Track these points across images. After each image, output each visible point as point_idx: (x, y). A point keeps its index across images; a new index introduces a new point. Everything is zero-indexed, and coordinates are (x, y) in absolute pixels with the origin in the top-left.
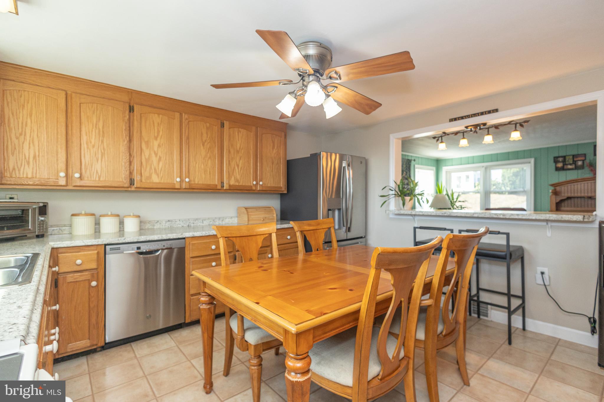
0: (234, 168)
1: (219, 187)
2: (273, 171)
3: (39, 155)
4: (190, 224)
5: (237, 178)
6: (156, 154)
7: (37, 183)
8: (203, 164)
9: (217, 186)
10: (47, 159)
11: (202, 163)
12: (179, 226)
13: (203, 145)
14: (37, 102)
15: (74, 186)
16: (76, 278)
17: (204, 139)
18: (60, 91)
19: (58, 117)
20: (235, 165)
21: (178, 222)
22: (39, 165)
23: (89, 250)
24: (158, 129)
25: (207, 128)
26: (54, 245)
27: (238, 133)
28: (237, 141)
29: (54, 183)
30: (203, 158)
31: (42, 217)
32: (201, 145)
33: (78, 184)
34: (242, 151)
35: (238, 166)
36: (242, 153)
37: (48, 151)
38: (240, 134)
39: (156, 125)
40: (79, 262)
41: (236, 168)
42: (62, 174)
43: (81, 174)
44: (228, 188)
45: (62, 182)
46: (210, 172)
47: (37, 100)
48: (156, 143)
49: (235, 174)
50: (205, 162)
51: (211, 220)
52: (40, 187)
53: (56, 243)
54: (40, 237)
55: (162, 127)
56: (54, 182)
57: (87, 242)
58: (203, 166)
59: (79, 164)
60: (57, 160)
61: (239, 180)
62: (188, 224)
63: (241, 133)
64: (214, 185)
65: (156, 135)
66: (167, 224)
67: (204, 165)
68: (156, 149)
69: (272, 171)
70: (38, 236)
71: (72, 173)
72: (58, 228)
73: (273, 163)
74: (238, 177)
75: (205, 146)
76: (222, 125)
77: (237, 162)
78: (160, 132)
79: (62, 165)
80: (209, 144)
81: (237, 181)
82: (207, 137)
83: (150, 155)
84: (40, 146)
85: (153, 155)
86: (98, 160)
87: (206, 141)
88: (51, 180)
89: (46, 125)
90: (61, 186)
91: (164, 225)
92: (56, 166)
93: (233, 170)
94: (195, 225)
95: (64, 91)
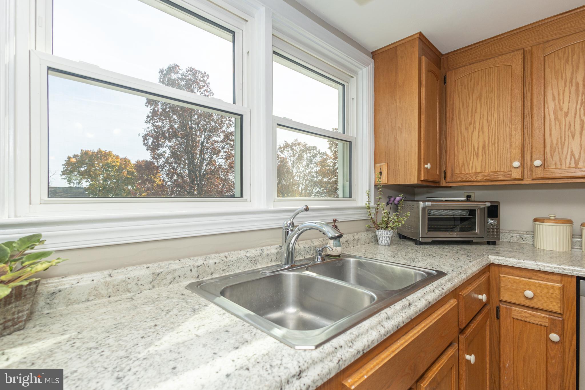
3: (488, 144)
7: (486, 178)
10: (498, 146)
14: (487, 80)
15: (533, 179)
16: (526, 317)
18: (515, 53)
19: (512, 88)
22: (488, 155)
23: (548, 280)
26: (494, 259)
29: (506, 177)
31: (492, 220)
33: (540, 176)
37: (499, 136)
40: (529, 293)
42: (516, 164)
43: (544, 162)
45: (517, 174)
47: (487, 77)
52: (490, 183)
53: (497, 258)
54: (491, 244)
56: (505, 175)
57: (544, 266)
59: (542, 145)
60: (511, 145)
70: (488, 243)
71: (531, 160)
72: (518, 235)
79: (517, 152)
84: (490, 133)
88: (502, 173)
89: (497, 104)
90: (515, 180)
92: (509, 154)
95: (521, 49)
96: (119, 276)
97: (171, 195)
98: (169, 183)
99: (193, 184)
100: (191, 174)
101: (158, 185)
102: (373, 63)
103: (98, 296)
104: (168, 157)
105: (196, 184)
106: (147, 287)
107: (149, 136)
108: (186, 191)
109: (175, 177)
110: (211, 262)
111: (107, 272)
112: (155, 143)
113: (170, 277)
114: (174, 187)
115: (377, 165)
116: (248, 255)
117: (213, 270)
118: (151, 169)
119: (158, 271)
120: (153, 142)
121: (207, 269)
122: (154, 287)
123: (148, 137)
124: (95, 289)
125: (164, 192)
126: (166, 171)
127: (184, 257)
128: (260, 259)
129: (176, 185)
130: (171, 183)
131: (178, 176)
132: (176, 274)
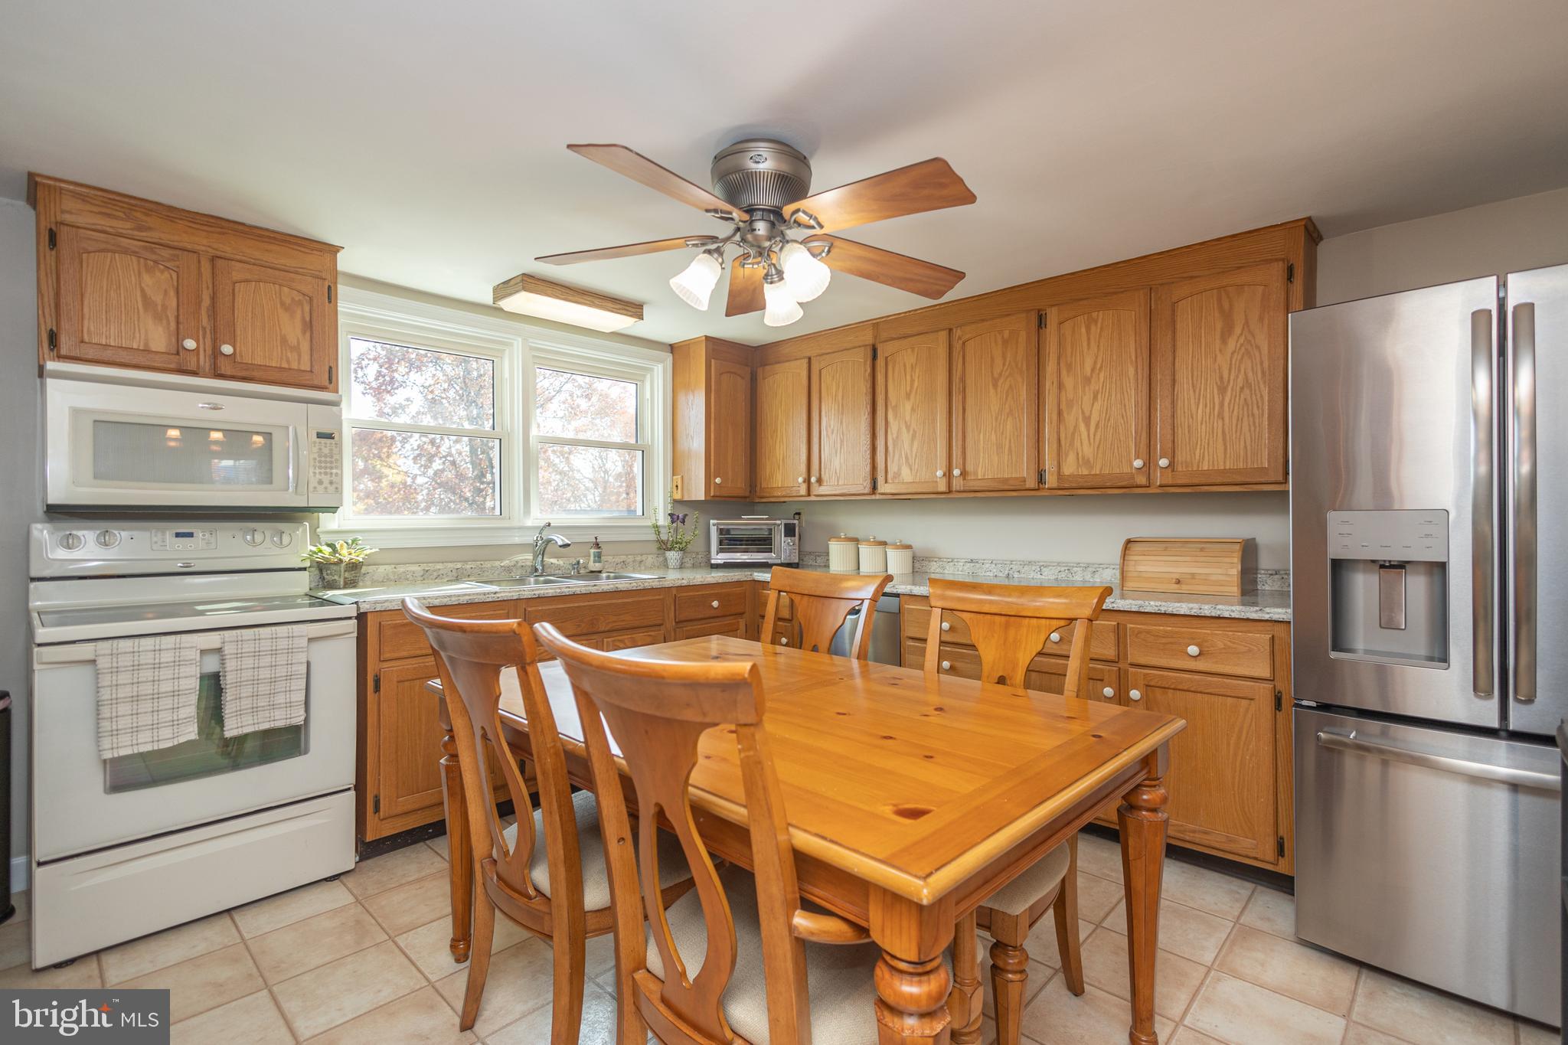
0: (1076, 427)
1: (1032, 483)
2: (1226, 415)
3: (786, 456)
4: (1011, 572)
5: (1083, 458)
6: (908, 428)
7: (783, 493)
8: (993, 432)
9: (1024, 480)
11: (992, 430)
12: (988, 574)
13: (995, 386)
17: (997, 371)
18: (803, 361)
19: (801, 399)
20: (1077, 419)
21: (987, 566)
24: (911, 376)
25: (1005, 342)
26: (758, 576)
27: (1088, 329)
28: (1085, 350)
30: (994, 417)
31: (789, 539)
32: (991, 386)
33: (817, 492)
34: (1102, 375)
35: (1087, 420)
36: (1102, 380)
38: (1093, 328)
39: (908, 369)
41: (1082, 427)
42: (800, 480)
43: (819, 478)
44: (1055, 485)
46: (1010, 447)
47: (785, 382)
48: (908, 406)
49: (1077, 443)
50: (1000, 424)
51: (1063, 569)
55: (917, 370)
58: (993, 437)
59: (818, 462)
60: (799, 460)
61: (1091, 460)
62: (1007, 572)
63: (1096, 325)
64: (1016, 479)
65: (908, 389)
66: (965, 568)
67: (995, 432)
68: (908, 418)
69: (1221, 416)
71: (812, 476)
73: (1222, 390)
74: (1088, 451)
75: (999, 389)
76: (1041, 321)
77: (1083, 413)
78: (914, 380)
79: (803, 467)
80: (1008, 380)
81: (1087, 462)
82: (1004, 365)
83: (899, 430)
85: (904, 429)
86: (836, 453)
87: (1000, 374)
91: (960, 569)
92: (799, 467)
93: (1073, 434)
94: (1022, 575)
95: (804, 358)
96: (401, 569)
97: (427, 509)
98: (420, 480)
99: (482, 483)
100: (477, 455)
101: (392, 486)
102: (671, 358)
103: (389, 580)
104: (418, 413)
105: (489, 483)
106: (420, 578)
107: (369, 359)
108: (466, 500)
109: (437, 465)
110: (468, 567)
111: (393, 566)
112: (384, 376)
113: (435, 574)
114: (435, 489)
115: (675, 477)
116: (502, 564)
117: (469, 573)
118: (374, 443)
119: (427, 569)
120: (379, 374)
121: (465, 572)
122: (424, 579)
123: (364, 363)
124: (387, 575)
125: (410, 502)
126: (413, 449)
127: (446, 562)
128: (514, 570)
129: (441, 485)
130: (427, 480)
131: (444, 463)
132: (441, 572)
